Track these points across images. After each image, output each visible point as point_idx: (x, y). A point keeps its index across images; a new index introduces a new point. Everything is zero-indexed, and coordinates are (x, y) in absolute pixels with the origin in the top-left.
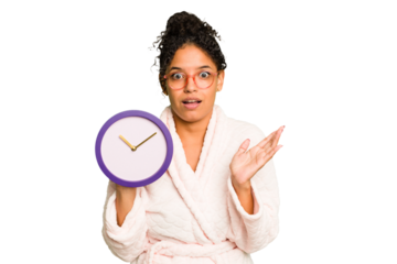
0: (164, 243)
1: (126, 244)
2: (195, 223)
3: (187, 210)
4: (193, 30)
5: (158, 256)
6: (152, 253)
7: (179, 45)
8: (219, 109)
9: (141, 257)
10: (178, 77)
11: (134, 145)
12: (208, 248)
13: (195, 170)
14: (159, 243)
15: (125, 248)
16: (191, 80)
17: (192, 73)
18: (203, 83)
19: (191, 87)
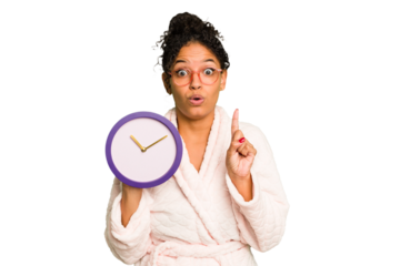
0: (168, 244)
1: (131, 244)
2: (199, 222)
3: (191, 209)
4: (197, 28)
5: (161, 257)
6: (156, 254)
7: (184, 42)
8: (222, 110)
9: (145, 259)
10: (182, 74)
11: (144, 146)
12: (213, 248)
13: (199, 170)
14: (163, 244)
15: (129, 249)
16: (196, 76)
17: (196, 70)
18: (207, 80)
19: (196, 84)
